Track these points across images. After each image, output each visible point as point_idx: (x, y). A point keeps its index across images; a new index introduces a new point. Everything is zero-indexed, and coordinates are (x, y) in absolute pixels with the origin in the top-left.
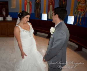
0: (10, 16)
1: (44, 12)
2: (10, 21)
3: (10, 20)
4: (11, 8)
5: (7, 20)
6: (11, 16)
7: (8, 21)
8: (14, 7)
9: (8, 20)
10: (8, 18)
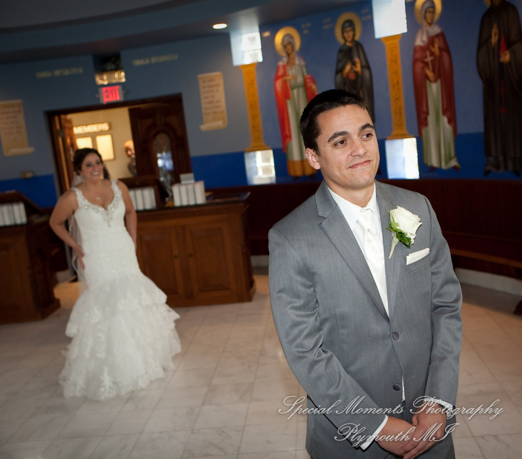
0: (191, 175)
1: (395, 132)
2: (196, 206)
3: (192, 203)
4: (204, 127)
5: (177, 203)
6: (197, 179)
7: (182, 207)
8: (219, 124)
9: (185, 203)
10: (183, 188)
